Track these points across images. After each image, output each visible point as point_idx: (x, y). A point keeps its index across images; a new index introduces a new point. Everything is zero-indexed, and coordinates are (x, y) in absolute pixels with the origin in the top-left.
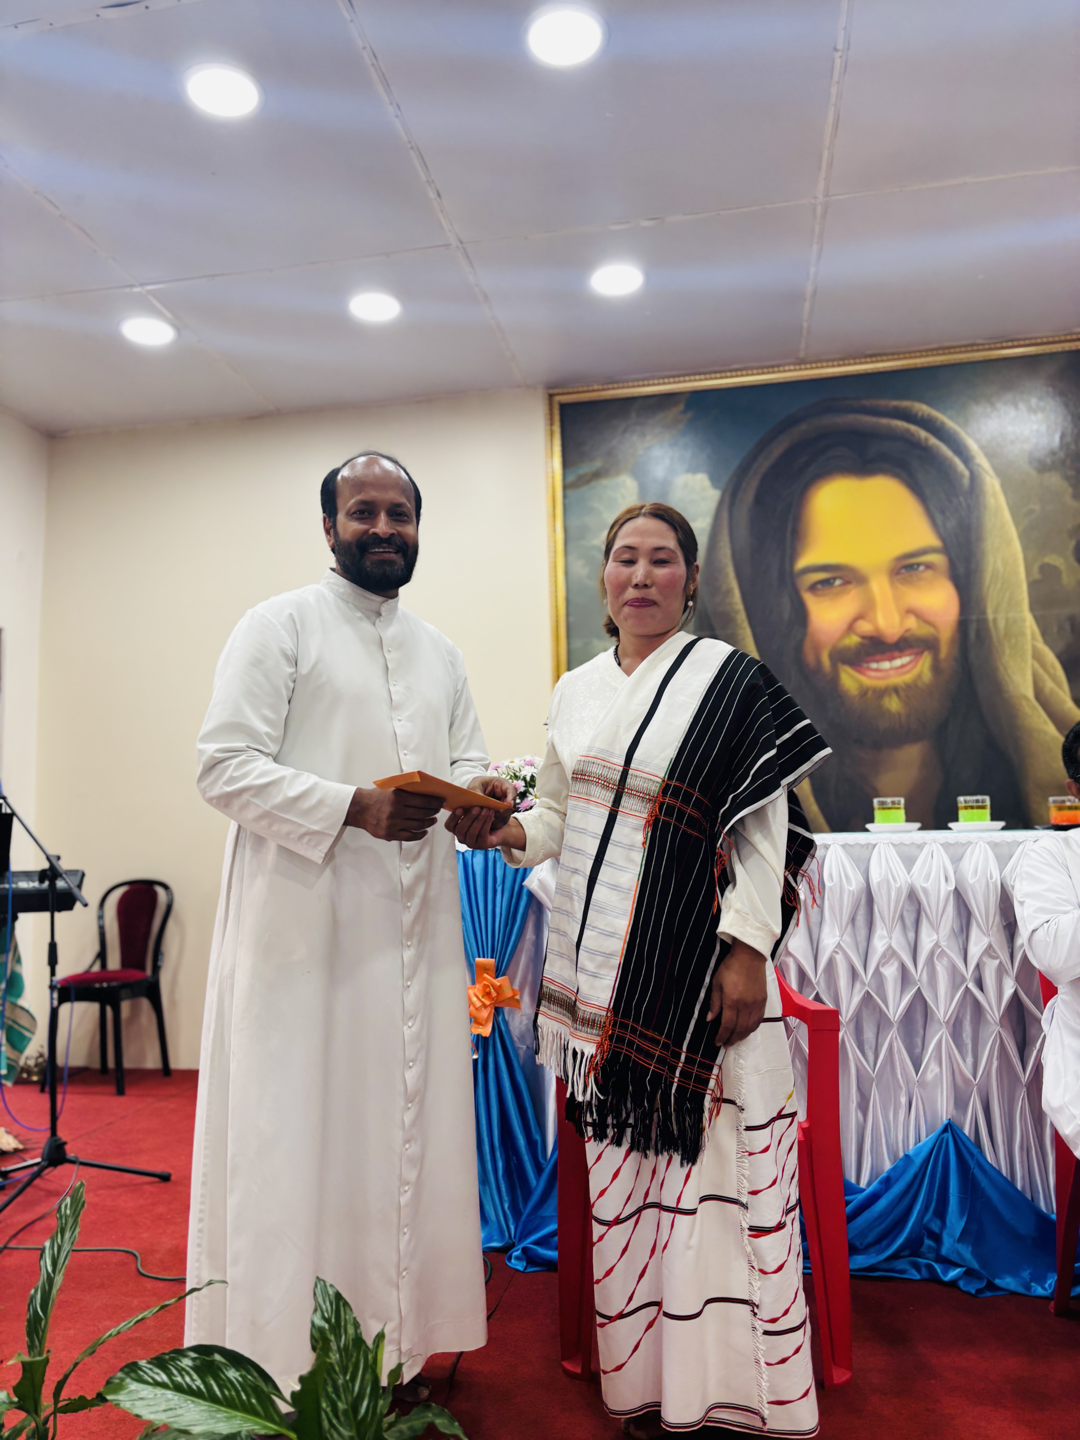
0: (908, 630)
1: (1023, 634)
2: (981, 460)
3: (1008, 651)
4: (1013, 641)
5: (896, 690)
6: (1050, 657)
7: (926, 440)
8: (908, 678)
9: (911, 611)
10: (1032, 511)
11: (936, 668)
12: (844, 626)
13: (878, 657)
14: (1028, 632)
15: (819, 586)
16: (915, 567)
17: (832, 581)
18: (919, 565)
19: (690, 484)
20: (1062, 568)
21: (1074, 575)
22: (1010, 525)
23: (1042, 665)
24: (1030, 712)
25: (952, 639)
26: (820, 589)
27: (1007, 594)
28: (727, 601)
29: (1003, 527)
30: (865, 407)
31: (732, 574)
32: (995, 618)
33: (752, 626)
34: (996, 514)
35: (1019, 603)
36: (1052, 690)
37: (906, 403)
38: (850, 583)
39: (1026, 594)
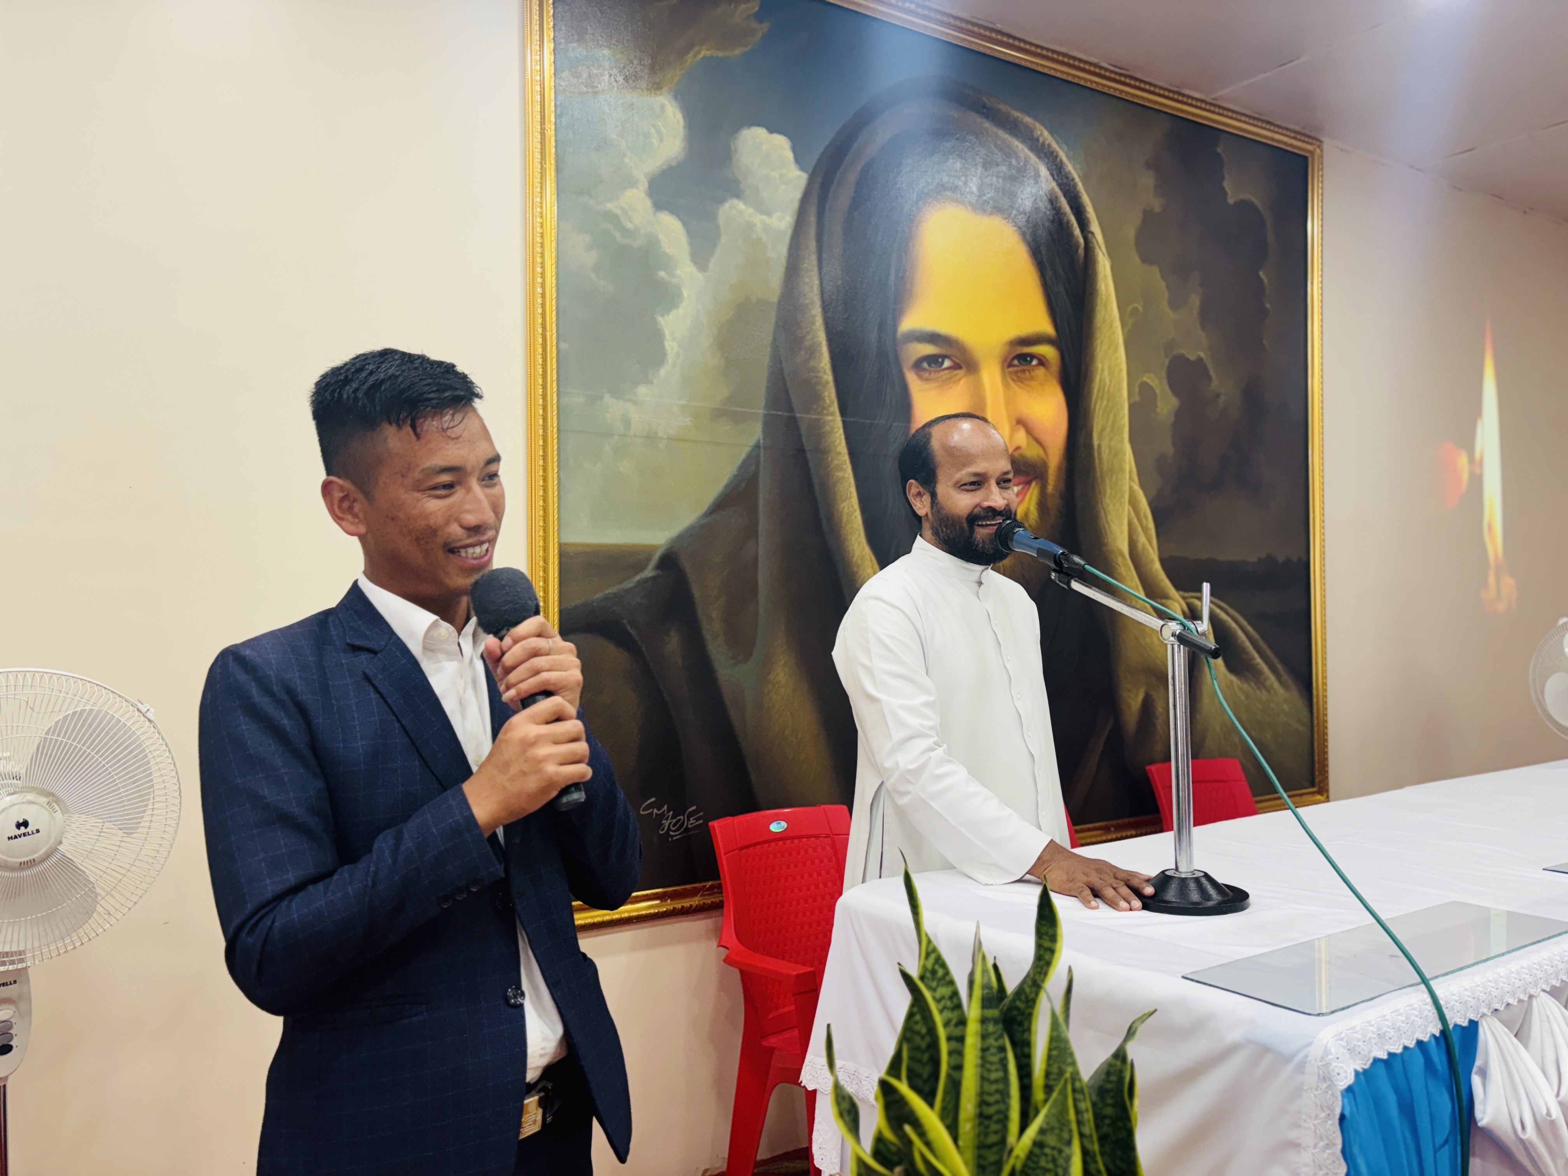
0: (1018, 448)
1: (1123, 471)
2: (1095, 228)
3: (1109, 491)
4: (1114, 479)
6: (1143, 503)
9: (1021, 422)
11: (1043, 506)
14: (1127, 468)
15: (925, 365)
16: (1029, 359)
17: (940, 360)
18: (1032, 356)
19: (765, 147)
20: (1158, 392)
21: (1166, 403)
22: (1118, 324)
23: (1137, 512)
24: (1124, 573)
25: (1059, 468)
26: (924, 370)
27: (1112, 416)
28: (812, 363)
29: (1111, 325)
30: (984, 107)
31: (819, 322)
32: (1099, 446)
33: (843, 411)
34: (1105, 306)
35: (1121, 429)
36: (1144, 546)
37: (1027, 119)
38: (959, 366)
39: (1127, 419)
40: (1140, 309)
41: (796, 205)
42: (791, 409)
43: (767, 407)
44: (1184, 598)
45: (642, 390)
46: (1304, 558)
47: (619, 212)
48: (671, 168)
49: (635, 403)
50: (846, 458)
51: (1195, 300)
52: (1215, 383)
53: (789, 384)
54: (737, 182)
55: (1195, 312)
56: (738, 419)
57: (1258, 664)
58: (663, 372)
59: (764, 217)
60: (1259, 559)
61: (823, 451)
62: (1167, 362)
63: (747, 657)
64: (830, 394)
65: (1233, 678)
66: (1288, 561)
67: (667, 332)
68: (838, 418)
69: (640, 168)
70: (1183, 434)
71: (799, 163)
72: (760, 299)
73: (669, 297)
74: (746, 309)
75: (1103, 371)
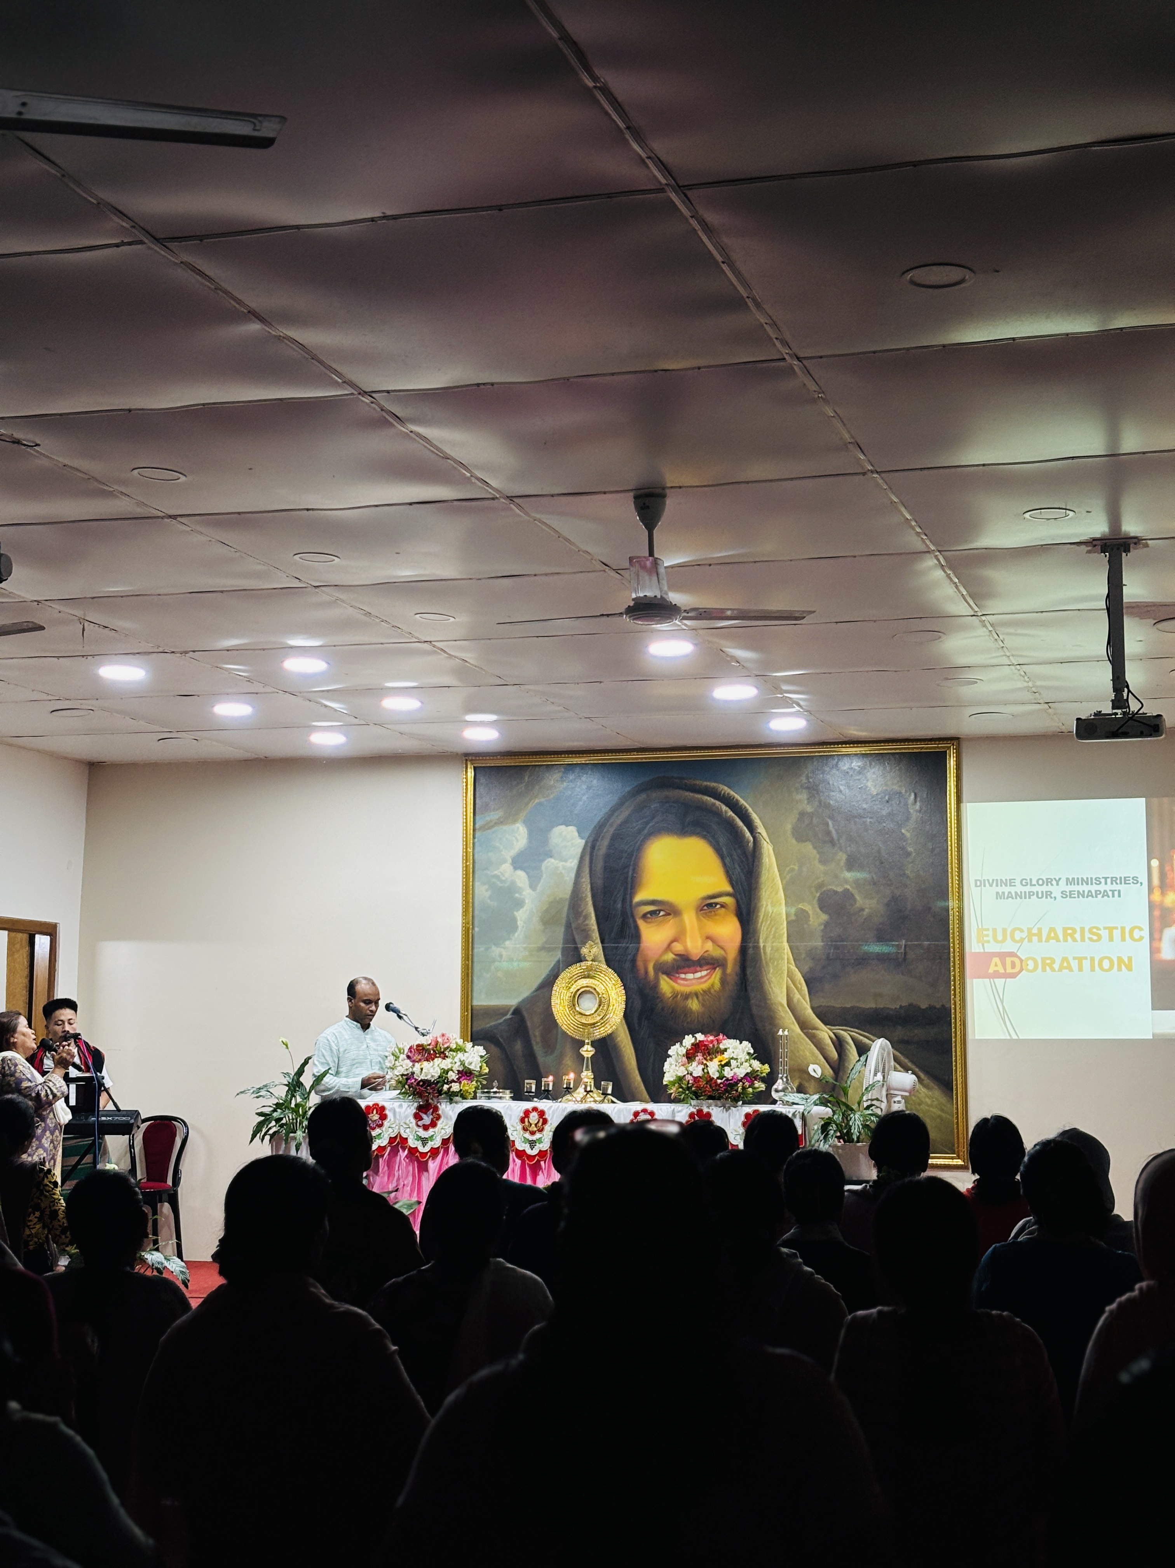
0: (707, 951)
1: (783, 959)
4: (776, 963)
5: (696, 995)
6: (799, 977)
7: (726, 812)
8: (705, 986)
9: (709, 938)
11: (723, 981)
12: (665, 945)
13: (686, 970)
14: (786, 957)
15: (649, 916)
16: (714, 905)
17: (657, 912)
18: (716, 904)
19: (564, 833)
20: (810, 912)
21: (817, 919)
22: (778, 878)
23: (793, 982)
24: (784, 1015)
25: (735, 959)
26: (649, 918)
27: (773, 929)
28: (586, 922)
29: (773, 880)
30: (686, 785)
31: (590, 903)
32: (764, 946)
33: (602, 942)
34: (769, 870)
35: (781, 936)
36: (799, 1000)
37: (713, 784)
38: (669, 914)
39: (785, 930)
40: (796, 868)
41: (579, 855)
42: (575, 943)
43: (564, 944)
44: (831, 1030)
45: (507, 943)
46: (947, 1006)
47: (500, 874)
48: (522, 852)
49: (504, 948)
50: (604, 963)
51: (842, 857)
52: (860, 901)
53: (575, 933)
54: (551, 851)
55: (842, 863)
56: (549, 950)
58: (516, 934)
59: (563, 863)
60: (901, 1006)
62: (818, 895)
63: (552, 1052)
64: (596, 935)
66: (931, 1008)
67: (518, 918)
69: (509, 855)
70: (832, 935)
71: (581, 836)
72: (561, 898)
73: (520, 904)
74: (554, 903)
75: (767, 905)
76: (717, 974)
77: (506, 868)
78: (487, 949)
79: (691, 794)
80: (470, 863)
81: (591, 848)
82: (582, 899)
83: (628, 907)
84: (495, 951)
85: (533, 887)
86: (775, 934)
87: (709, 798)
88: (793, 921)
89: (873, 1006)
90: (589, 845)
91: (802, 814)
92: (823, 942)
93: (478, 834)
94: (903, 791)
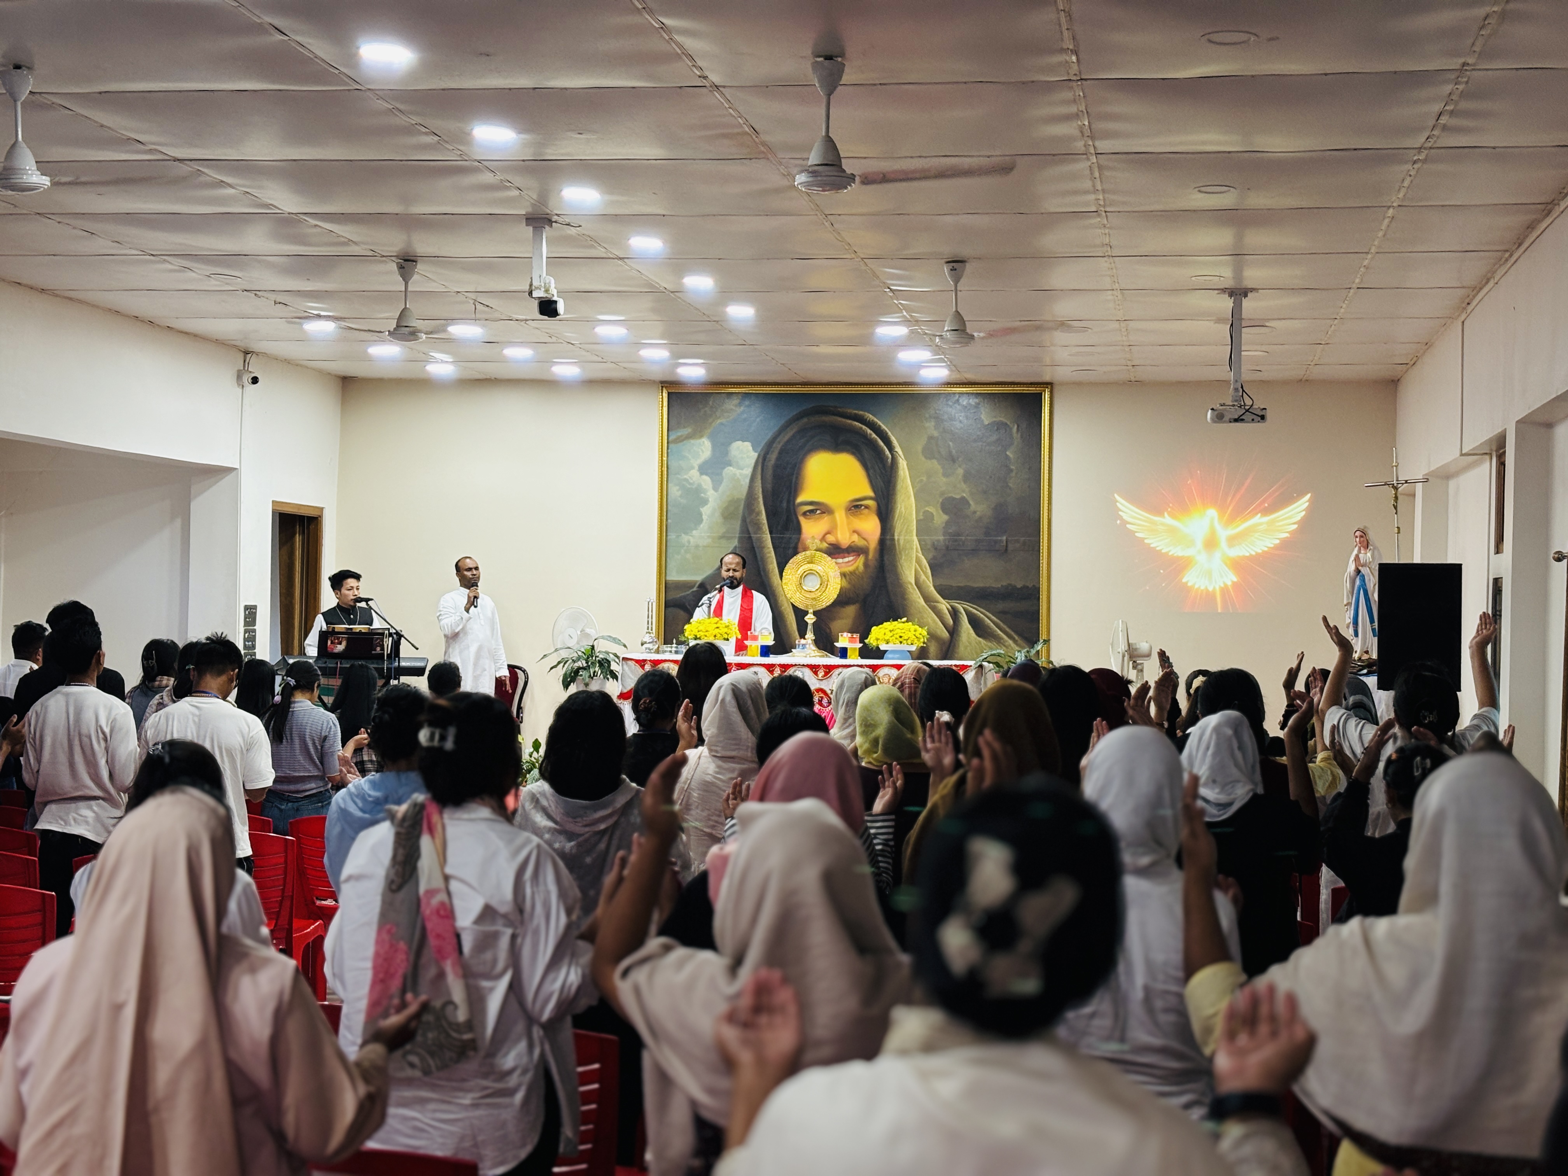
0: (853, 542)
1: (912, 549)
2: (898, 449)
3: (904, 557)
4: (907, 552)
5: (844, 575)
6: (925, 562)
7: (871, 434)
8: (851, 568)
9: (854, 532)
10: (921, 481)
11: (866, 565)
12: (821, 535)
13: (837, 556)
14: (915, 547)
15: (808, 513)
16: (859, 507)
17: (815, 511)
18: (861, 505)
19: (741, 448)
20: (935, 514)
21: (940, 518)
22: (911, 487)
23: (920, 566)
24: (912, 591)
25: (875, 549)
26: (808, 515)
27: (906, 526)
28: (758, 517)
29: (907, 488)
30: (839, 412)
31: (761, 502)
32: (898, 540)
33: (771, 533)
34: (903, 481)
35: (911, 532)
36: (924, 581)
37: (861, 413)
38: (824, 513)
39: (915, 527)
40: (924, 479)
41: (753, 465)
42: (749, 534)
43: (739, 534)
44: (948, 603)
45: (694, 532)
46: (1037, 586)
47: (689, 478)
48: (707, 461)
49: (692, 536)
50: (772, 549)
51: (960, 471)
52: (973, 506)
53: (748, 526)
54: (730, 461)
55: (960, 477)
56: (729, 538)
57: (999, 634)
58: (701, 526)
59: (740, 471)
60: (1002, 586)
61: (762, 548)
62: (941, 500)
64: (766, 528)
65: (980, 639)
66: (1025, 587)
67: (704, 513)
68: (769, 536)
69: (696, 463)
70: (951, 531)
71: (754, 449)
72: (738, 499)
73: (705, 502)
74: (733, 502)
75: (901, 508)
76: (861, 560)
77: (694, 475)
78: (678, 537)
79: (844, 420)
80: (665, 469)
81: (763, 460)
82: (756, 499)
83: (792, 508)
84: (685, 538)
85: (715, 489)
86: (907, 529)
87: (857, 423)
88: (920, 520)
89: (981, 585)
90: (761, 457)
91: (931, 438)
92: (944, 536)
93: (671, 446)
94: (1008, 423)
